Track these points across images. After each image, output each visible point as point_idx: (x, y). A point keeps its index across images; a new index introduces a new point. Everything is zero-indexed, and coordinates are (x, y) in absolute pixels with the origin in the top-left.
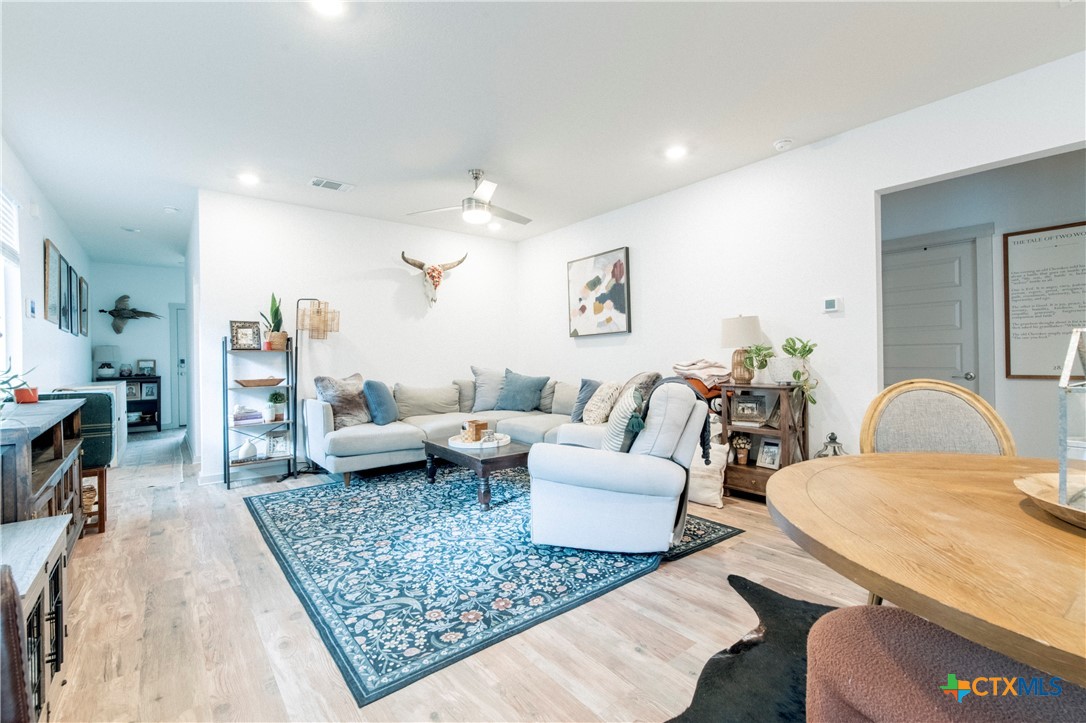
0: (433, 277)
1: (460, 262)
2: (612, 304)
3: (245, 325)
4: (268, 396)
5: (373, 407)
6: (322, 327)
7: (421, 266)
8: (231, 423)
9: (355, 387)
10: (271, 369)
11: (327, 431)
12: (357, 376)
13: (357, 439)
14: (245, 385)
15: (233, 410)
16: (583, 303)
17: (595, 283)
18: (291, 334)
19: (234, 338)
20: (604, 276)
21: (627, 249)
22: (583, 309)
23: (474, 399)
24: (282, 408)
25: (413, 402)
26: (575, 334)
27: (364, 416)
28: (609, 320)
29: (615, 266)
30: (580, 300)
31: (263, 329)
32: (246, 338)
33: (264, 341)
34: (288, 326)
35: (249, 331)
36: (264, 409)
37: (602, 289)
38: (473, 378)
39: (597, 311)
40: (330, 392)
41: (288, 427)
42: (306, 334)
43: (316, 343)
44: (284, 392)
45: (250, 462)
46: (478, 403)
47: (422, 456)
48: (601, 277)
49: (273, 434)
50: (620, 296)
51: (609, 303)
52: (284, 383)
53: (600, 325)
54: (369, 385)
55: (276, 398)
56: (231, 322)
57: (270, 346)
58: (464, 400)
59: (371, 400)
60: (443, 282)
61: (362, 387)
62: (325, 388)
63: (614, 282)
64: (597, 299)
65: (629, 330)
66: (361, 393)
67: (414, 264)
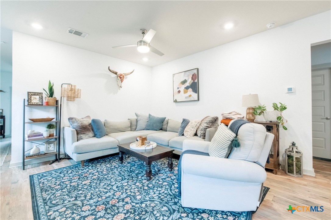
0: (121, 78)
1: (131, 73)
2: (192, 90)
3: (35, 94)
4: (46, 125)
5: (95, 130)
6: (73, 96)
7: (116, 73)
8: (26, 138)
9: (87, 122)
10: (50, 114)
11: (73, 142)
12: (88, 117)
13: (88, 145)
14: (34, 121)
15: (28, 132)
16: (179, 89)
17: (184, 82)
18: (58, 98)
19: (29, 100)
20: (188, 79)
21: (198, 69)
22: (179, 92)
23: (137, 126)
24: (53, 131)
25: (112, 127)
26: (176, 101)
27: (91, 134)
28: (190, 96)
29: (193, 75)
30: (178, 88)
31: (44, 96)
32: (36, 100)
33: (44, 101)
34: (57, 95)
35: (38, 97)
36: (43, 130)
37: (187, 84)
38: (136, 118)
39: (185, 92)
40: (76, 124)
41: (59, 140)
42: (65, 99)
43: (70, 103)
44: (54, 124)
45: (39, 155)
46: (138, 128)
47: (117, 151)
48: (187, 80)
49: (49, 143)
50: (195, 87)
51: (190, 90)
52: (55, 120)
53: (186, 98)
54: (94, 121)
55: (50, 126)
56: (28, 92)
57: (48, 104)
58: (133, 126)
59: (94, 127)
60: (125, 80)
61: (90, 121)
62: (73, 122)
63: (192, 81)
64: (185, 88)
65: (199, 100)
66: (90, 124)
67: (113, 72)
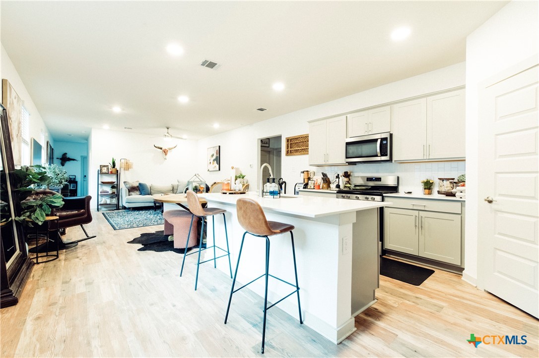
0: (165, 152)
1: (175, 147)
3: (104, 166)
4: (111, 186)
5: (141, 190)
6: (128, 167)
7: (161, 149)
8: (100, 194)
9: (136, 184)
10: (113, 179)
11: (126, 196)
12: (138, 181)
13: (134, 198)
14: (103, 183)
15: (100, 190)
17: (213, 155)
18: (118, 169)
19: (101, 170)
21: (219, 146)
22: (210, 163)
23: (177, 190)
24: (115, 190)
25: (155, 190)
26: (208, 170)
27: (138, 193)
30: (210, 160)
31: (110, 167)
32: (105, 170)
33: (110, 171)
34: (117, 167)
35: (106, 168)
36: (108, 189)
38: (178, 183)
39: (213, 164)
40: (128, 186)
41: (116, 195)
42: (123, 169)
43: (126, 172)
44: (116, 186)
45: (105, 205)
46: (178, 192)
47: (152, 204)
49: (112, 197)
52: (116, 183)
53: (213, 168)
54: (140, 184)
55: (113, 187)
56: (100, 166)
57: (111, 173)
58: (174, 190)
59: (140, 188)
60: (169, 154)
61: (138, 185)
62: (127, 184)
65: (219, 170)
66: (138, 187)
67: (159, 148)
